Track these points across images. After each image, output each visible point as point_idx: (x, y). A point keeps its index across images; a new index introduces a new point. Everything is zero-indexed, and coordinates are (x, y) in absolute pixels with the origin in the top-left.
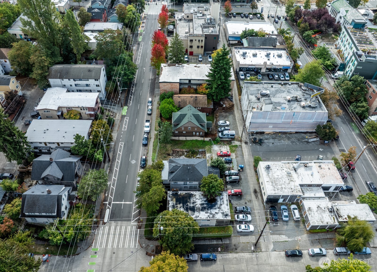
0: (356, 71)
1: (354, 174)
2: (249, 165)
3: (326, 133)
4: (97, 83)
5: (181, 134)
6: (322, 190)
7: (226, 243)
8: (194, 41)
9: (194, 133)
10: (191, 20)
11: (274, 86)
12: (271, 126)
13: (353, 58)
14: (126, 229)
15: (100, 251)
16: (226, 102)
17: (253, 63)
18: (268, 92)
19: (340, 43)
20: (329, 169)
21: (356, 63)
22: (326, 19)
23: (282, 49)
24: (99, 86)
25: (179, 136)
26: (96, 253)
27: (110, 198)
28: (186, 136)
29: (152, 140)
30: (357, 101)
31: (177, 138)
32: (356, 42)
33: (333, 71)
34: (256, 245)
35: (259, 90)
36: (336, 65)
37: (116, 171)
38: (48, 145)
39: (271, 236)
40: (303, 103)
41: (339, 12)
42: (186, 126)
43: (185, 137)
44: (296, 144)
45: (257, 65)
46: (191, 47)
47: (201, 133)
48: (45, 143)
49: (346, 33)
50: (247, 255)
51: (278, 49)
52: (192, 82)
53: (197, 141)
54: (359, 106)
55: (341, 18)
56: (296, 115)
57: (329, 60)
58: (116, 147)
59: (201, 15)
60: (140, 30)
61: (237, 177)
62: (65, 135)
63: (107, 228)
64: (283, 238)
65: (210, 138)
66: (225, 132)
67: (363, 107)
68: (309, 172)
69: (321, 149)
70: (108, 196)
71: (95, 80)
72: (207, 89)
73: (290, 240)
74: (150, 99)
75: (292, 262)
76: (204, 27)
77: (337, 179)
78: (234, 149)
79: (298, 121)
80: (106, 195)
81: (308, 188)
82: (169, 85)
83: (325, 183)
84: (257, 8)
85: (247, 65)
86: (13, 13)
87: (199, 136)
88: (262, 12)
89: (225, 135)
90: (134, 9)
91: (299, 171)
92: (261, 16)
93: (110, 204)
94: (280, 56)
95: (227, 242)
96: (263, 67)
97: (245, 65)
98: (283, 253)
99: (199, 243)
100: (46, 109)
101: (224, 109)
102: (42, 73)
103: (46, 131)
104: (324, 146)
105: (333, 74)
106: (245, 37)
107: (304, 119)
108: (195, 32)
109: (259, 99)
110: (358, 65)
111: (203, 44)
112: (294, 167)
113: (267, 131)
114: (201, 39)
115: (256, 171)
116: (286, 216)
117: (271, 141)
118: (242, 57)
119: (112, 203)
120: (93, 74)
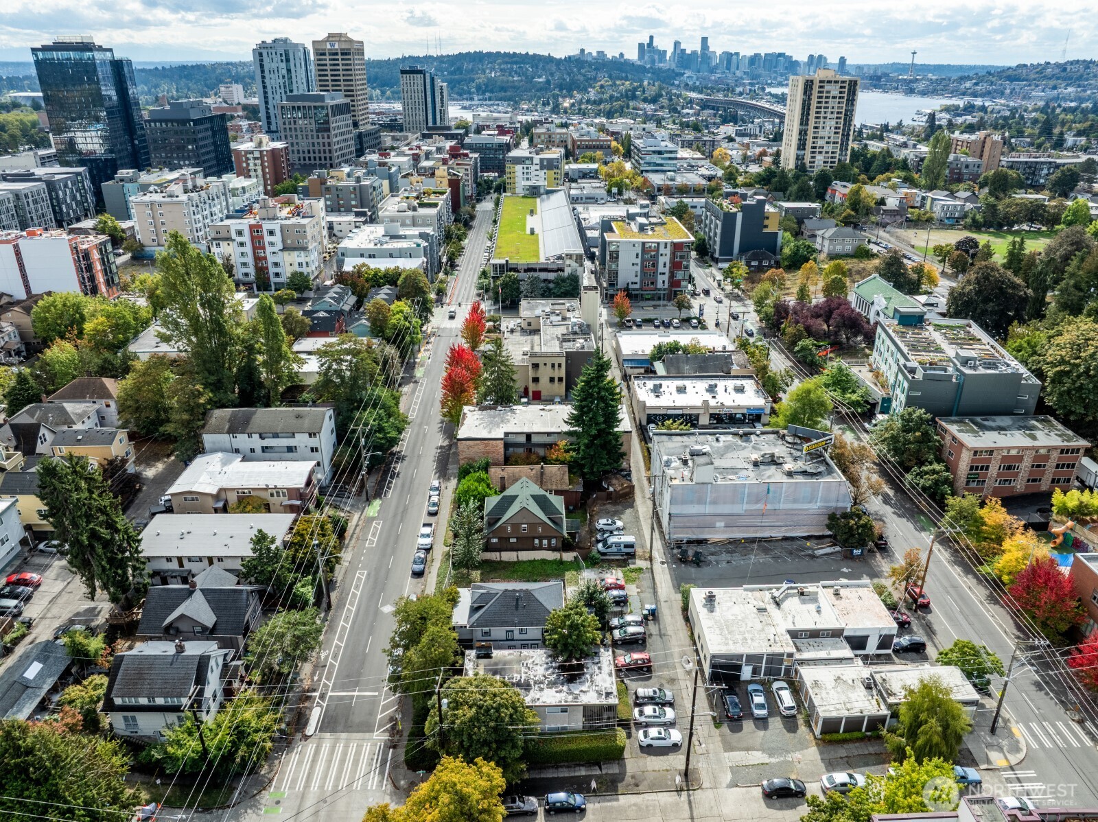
0: (910, 402)
1: (929, 617)
2: (671, 608)
3: (851, 528)
4: (313, 442)
5: (504, 546)
6: (845, 643)
7: (610, 772)
8: (541, 366)
9: (537, 541)
10: (537, 331)
11: (722, 438)
12: (720, 524)
13: (900, 377)
14: (359, 747)
15: (289, 797)
16: (614, 481)
17: (678, 404)
18: (706, 449)
19: (878, 358)
20: (860, 598)
21: (906, 385)
22: (842, 316)
23: (744, 377)
24: (317, 450)
25: (500, 550)
26: (278, 803)
27: (325, 685)
28: (517, 550)
29: (437, 565)
30: (921, 463)
31: (494, 556)
32: (905, 350)
33: (869, 415)
34: (686, 774)
35: (686, 447)
36: (871, 401)
37: (344, 628)
38: (187, 566)
39: (726, 754)
40: (787, 467)
41: (872, 303)
42: (514, 521)
43: (514, 554)
44: (785, 561)
45: (686, 408)
46: (536, 380)
47: (554, 541)
48: (180, 559)
49: (883, 335)
50: (666, 798)
51: (737, 377)
52: (535, 439)
53: (544, 561)
54: (926, 473)
55: (878, 314)
56: (775, 492)
57: (854, 392)
58: (348, 580)
59: (560, 318)
60: (422, 356)
61: (640, 629)
62: (229, 541)
63: (310, 747)
64: (757, 757)
65: (575, 554)
66: (612, 540)
67: (934, 472)
68: (812, 607)
69: (845, 570)
70: (319, 680)
71: (310, 435)
72: (567, 451)
73: (773, 760)
74: (436, 483)
75: (781, 809)
76: (564, 340)
77: (881, 618)
78: (634, 575)
79: (782, 506)
80: (316, 678)
81: (812, 641)
82: (481, 445)
83: (850, 626)
84: (689, 307)
85: (664, 408)
86: (135, 319)
87: (550, 548)
88: (702, 314)
89: (610, 547)
90: (407, 310)
91: (785, 605)
92: (700, 322)
93: (322, 697)
94: (740, 390)
95: (614, 769)
96: (701, 412)
97: (659, 408)
98: (757, 792)
99: (543, 776)
100: (190, 492)
101: (610, 496)
102: (189, 422)
103: (186, 536)
104: (851, 563)
105: (870, 423)
106: (659, 359)
107: (795, 501)
108: (544, 349)
109: (685, 462)
110: (910, 389)
111: (563, 373)
112: (774, 598)
113: (714, 537)
114: (557, 361)
115: (687, 619)
116: (761, 706)
117: (725, 556)
118: (652, 395)
119: (330, 694)
120: (306, 423)
